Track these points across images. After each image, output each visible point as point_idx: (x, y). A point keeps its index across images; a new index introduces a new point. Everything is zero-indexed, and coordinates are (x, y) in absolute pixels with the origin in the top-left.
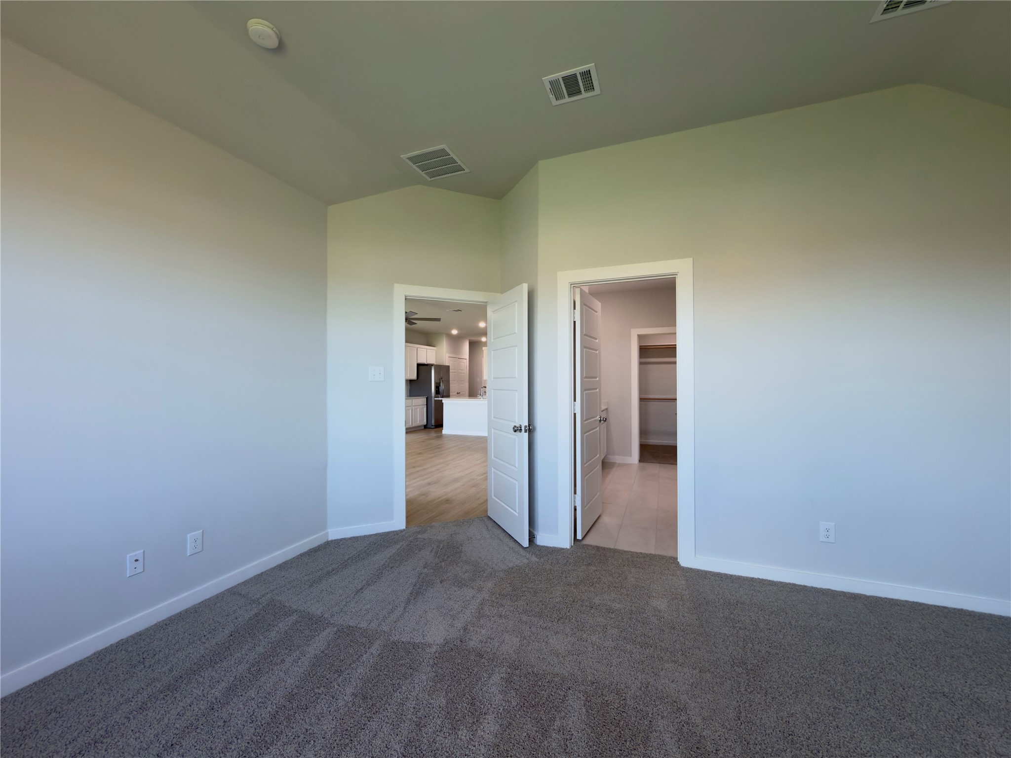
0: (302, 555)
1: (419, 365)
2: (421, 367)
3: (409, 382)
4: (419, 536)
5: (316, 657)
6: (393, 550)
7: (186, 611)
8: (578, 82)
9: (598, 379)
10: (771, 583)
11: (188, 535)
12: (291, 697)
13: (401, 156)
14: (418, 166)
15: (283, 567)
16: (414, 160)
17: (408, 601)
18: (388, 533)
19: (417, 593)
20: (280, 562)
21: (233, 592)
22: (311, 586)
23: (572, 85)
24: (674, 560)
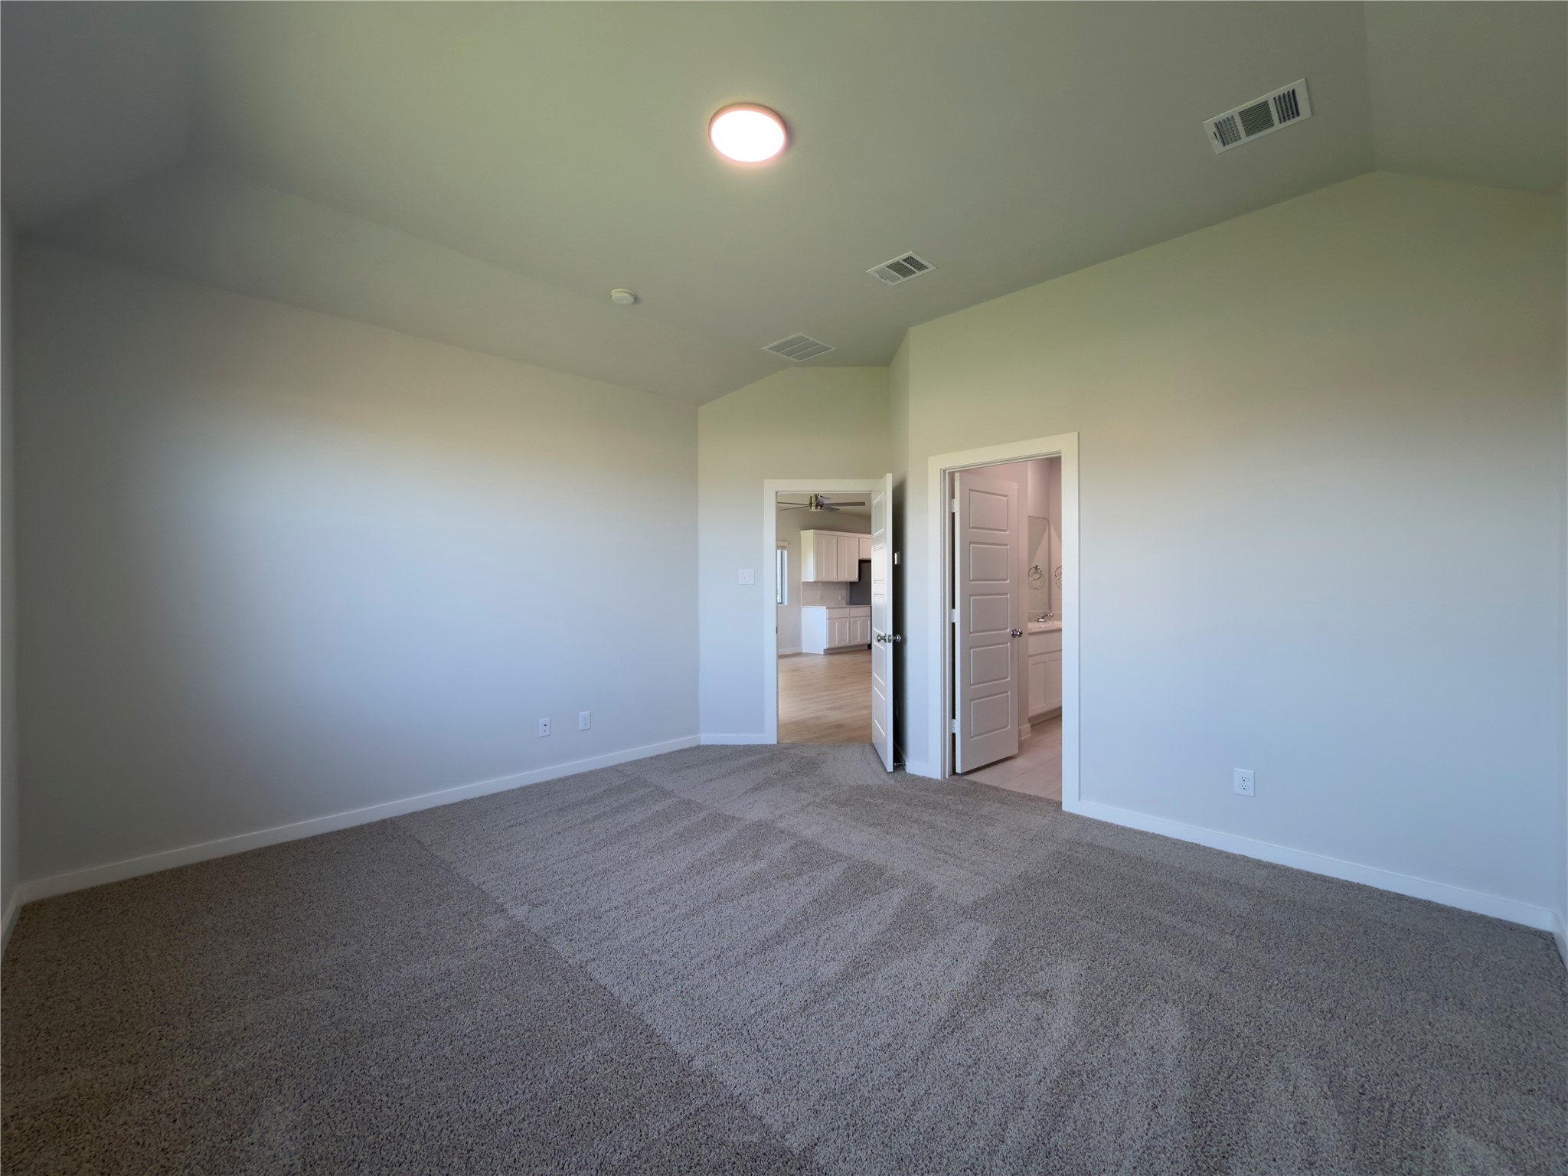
0: (674, 752)
1: (860, 561)
2: (864, 565)
3: (849, 585)
4: (786, 751)
5: (658, 811)
6: (753, 758)
7: (578, 774)
8: (905, 266)
9: (1008, 581)
10: (1165, 839)
11: (581, 713)
12: (634, 827)
13: (763, 348)
14: (782, 353)
15: (658, 757)
16: (776, 348)
17: (746, 792)
18: (758, 745)
19: (756, 789)
20: (654, 754)
21: (614, 769)
22: (672, 772)
23: (901, 268)
24: (1059, 804)
